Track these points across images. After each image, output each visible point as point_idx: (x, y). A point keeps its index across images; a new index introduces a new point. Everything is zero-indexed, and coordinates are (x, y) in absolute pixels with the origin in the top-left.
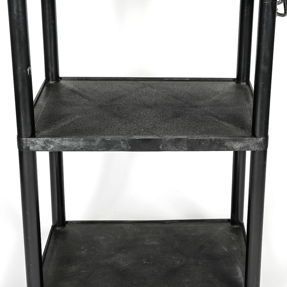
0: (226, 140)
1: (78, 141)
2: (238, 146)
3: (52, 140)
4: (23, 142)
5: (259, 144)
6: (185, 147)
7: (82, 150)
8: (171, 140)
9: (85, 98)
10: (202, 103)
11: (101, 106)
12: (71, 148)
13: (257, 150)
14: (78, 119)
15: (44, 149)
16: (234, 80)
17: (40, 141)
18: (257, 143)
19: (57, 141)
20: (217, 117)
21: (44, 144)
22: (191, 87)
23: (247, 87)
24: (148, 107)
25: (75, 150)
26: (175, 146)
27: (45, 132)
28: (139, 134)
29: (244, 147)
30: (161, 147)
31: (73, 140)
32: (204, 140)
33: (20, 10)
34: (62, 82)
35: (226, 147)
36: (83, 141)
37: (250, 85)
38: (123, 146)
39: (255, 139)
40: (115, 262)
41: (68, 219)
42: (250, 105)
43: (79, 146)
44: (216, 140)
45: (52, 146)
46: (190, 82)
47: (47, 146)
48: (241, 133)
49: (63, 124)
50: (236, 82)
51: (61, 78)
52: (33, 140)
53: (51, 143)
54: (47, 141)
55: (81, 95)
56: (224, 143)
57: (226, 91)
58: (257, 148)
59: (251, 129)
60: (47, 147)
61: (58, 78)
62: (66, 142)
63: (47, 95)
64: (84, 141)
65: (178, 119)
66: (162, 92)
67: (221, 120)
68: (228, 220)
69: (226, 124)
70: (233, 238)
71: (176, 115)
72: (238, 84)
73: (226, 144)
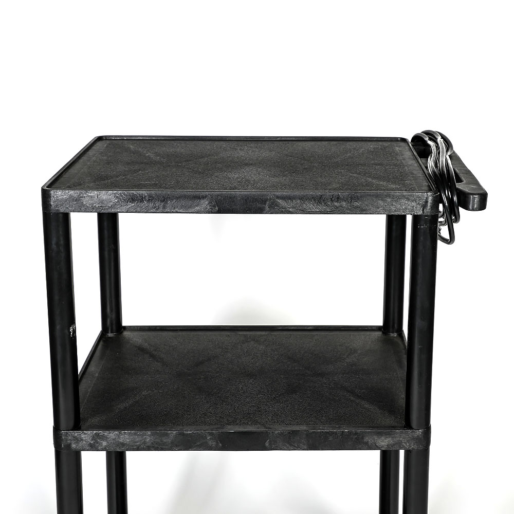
0: (366, 433)
1: (143, 435)
2: (385, 442)
3: (104, 435)
4: (61, 437)
5: (417, 440)
6: (304, 444)
7: (148, 448)
8: (281, 434)
9: (157, 361)
10: (331, 368)
11: (180, 375)
12: (133, 446)
13: (413, 449)
14: (145, 397)
15: (93, 447)
16: (378, 328)
17: (86, 436)
18: (413, 439)
19: (112, 435)
20: (353, 393)
21: (92, 440)
22: (316, 340)
23: (399, 341)
24: (250, 375)
25: (138, 449)
26: (289, 443)
27: (95, 420)
28: (234, 422)
29: (394, 445)
30: (267, 444)
31: (135, 434)
32: (333, 433)
33: (62, 242)
34: (126, 333)
35: (367, 443)
36: (150, 436)
37: (403, 337)
38: (210, 443)
39: (410, 431)
42: (403, 373)
43: (145, 443)
44: (350, 433)
45: (104, 443)
46: (314, 333)
47: (97, 443)
48: (389, 420)
50: (383, 333)
51: (125, 328)
52: (76, 433)
53: (104, 438)
54: (98, 435)
55: (152, 356)
56: (363, 438)
57: (368, 347)
58: (413, 446)
60: (98, 445)
61: (120, 328)
62: (125, 436)
63: (102, 357)
64: (152, 435)
65: (294, 395)
66: (272, 350)
67: (359, 397)
69: (367, 406)
71: (292, 390)
72: (386, 335)
73: (366, 439)
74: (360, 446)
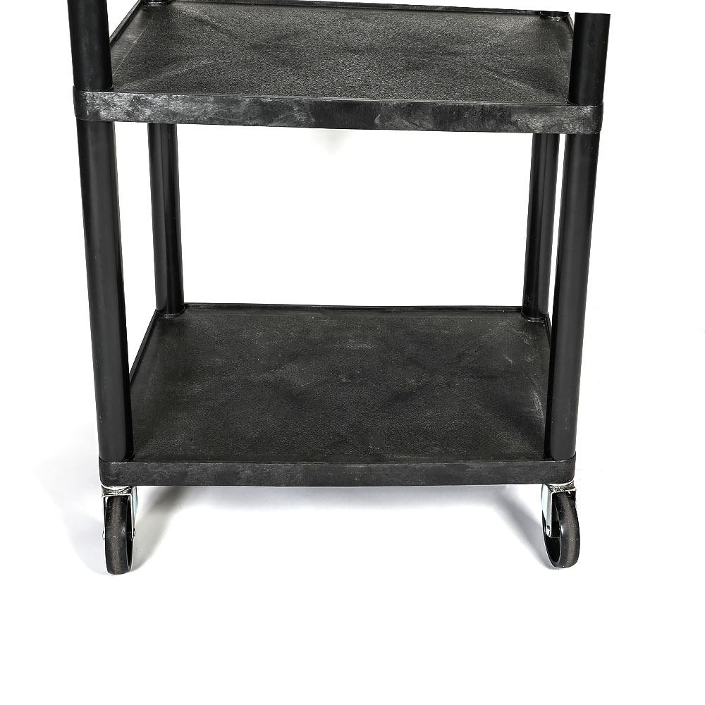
0: (514, 108)
1: (202, 102)
2: (538, 123)
3: (147, 99)
4: (85, 100)
5: (584, 120)
6: (430, 122)
7: (211, 121)
8: (398, 106)
9: (222, 32)
10: (468, 48)
11: (255, 47)
12: (188, 117)
13: (578, 133)
14: (206, 66)
15: (131, 117)
16: (536, 13)
17: (121, 99)
18: (579, 119)
19: (159, 100)
20: (497, 72)
21: (130, 106)
22: (447, 21)
23: (564, 25)
24: (355, 51)
25: (195, 122)
26: (407, 119)
27: (136, 84)
28: (333, 94)
29: (552, 126)
30: (377, 121)
31: (192, 100)
32: (468, 108)
34: (176, 4)
35: (515, 124)
36: (213, 103)
37: (569, 21)
38: (297, 116)
39: (575, 108)
40: (282, 379)
41: (188, 298)
42: (568, 54)
43: (205, 113)
44: (493, 108)
45: (148, 112)
46: (446, 14)
47: (137, 111)
48: (545, 98)
49: (172, 73)
50: (541, 17)
52: (107, 96)
53: (146, 103)
54: (138, 99)
55: (214, 27)
56: (510, 116)
57: (520, 30)
58: (578, 129)
59: (567, 92)
60: (138, 113)
62: (177, 103)
63: (143, 24)
64: (216, 101)
65: (416, 72)
66: (386, 28)
67: (505, 76)
68: (518, 309)
69: (516, 84)
70: (526, 341)
71: (412, 67)
72: (545, 19)
73: (514, 118)
74: (506, 127)
